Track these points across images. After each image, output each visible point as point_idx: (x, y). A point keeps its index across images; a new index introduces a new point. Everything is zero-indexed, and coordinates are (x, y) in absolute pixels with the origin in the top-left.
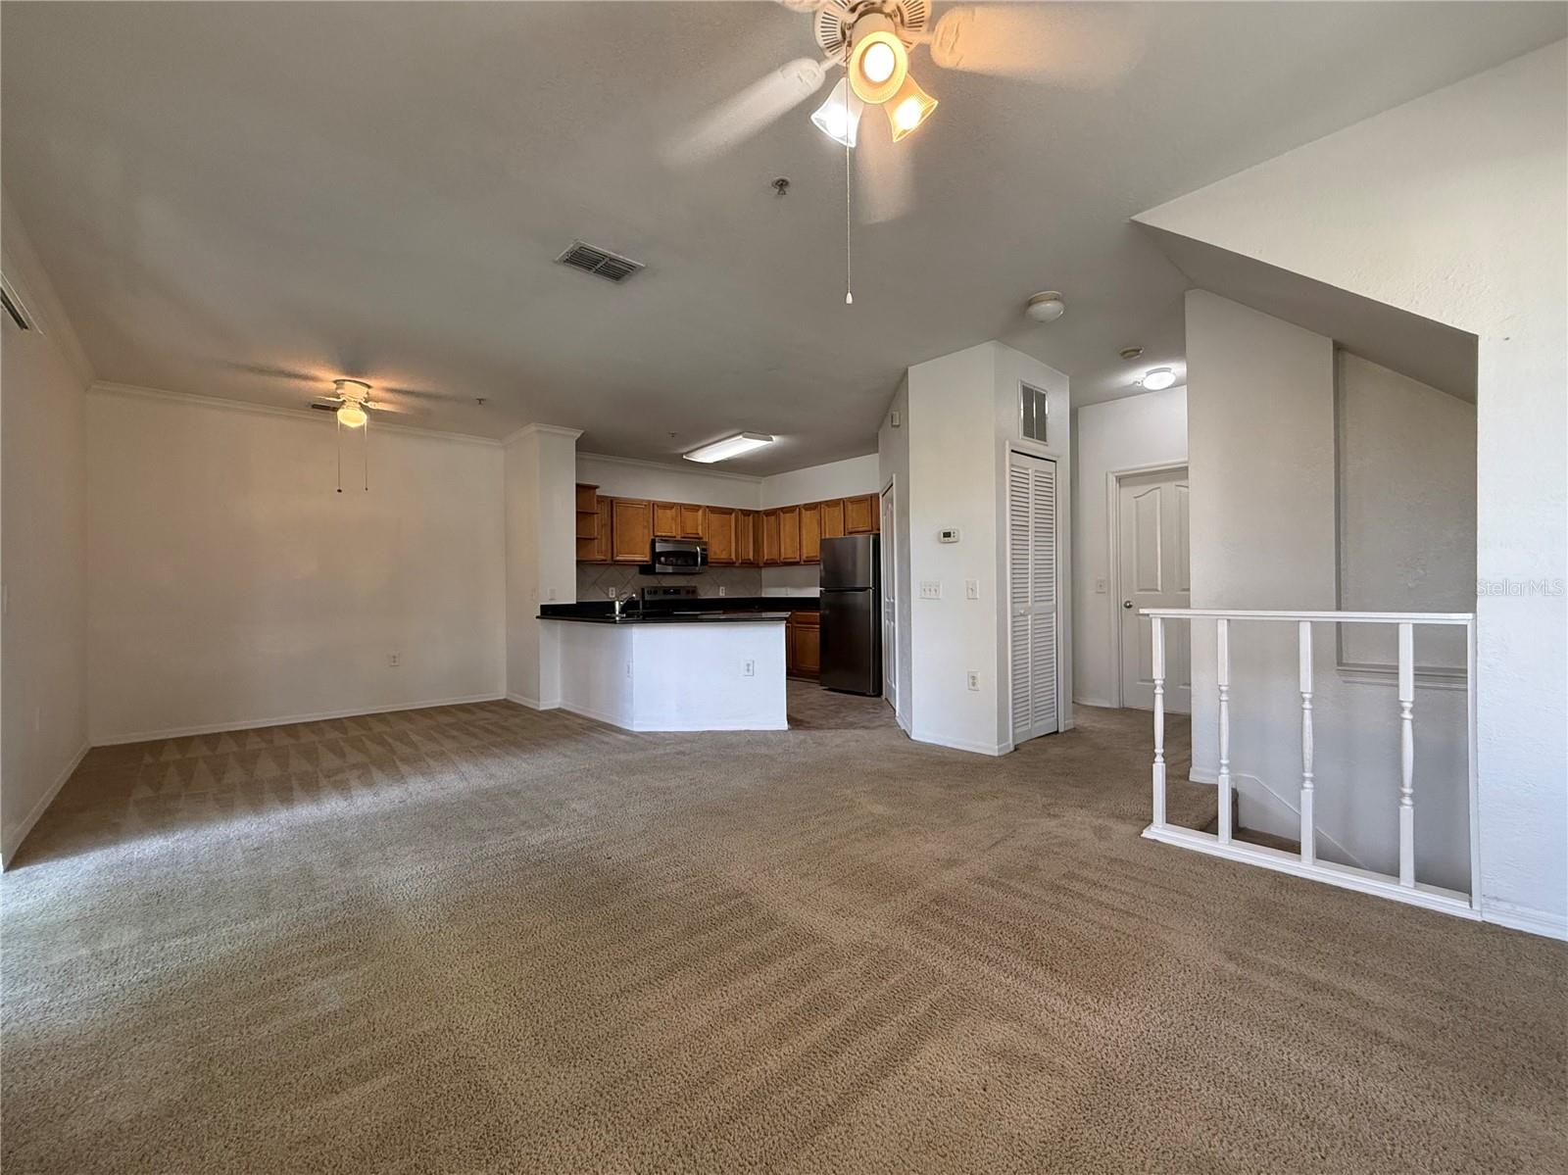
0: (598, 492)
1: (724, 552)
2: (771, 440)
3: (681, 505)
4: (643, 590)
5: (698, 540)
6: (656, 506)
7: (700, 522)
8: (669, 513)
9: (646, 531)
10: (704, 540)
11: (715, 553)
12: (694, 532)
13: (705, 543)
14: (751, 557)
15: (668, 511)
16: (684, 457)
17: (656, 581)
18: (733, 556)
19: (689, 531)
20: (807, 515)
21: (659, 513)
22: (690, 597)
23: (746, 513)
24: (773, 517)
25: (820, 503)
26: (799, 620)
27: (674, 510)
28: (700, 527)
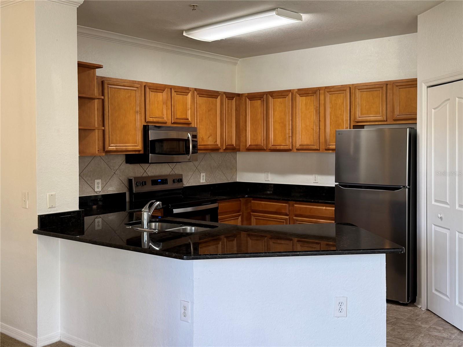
0: (99, 72)
1: (210, 138)
2: (300, 18)
3: (171, 88)
4: (130, 181)
5: (186, 125)
6: (147, 90)
7: (189, 106)
8: (161, 96)
9: (138, 117)
10: (193, 125)
11: (203, 139)
12: (184, 117)
13: (195, 129)
14: (234, 143)
15: (160, 95)
16: (184, 34)
17: (143, 171)
18: (218, 142)
19: (178, 117)
20: (301, 101)
21: (151, 96)
22: (177, 186)
23: (230, 96)
24: (259, 101)
25: (319, 89)
26: (298, 213)
27: (165, 93)
28: (189, 112)
